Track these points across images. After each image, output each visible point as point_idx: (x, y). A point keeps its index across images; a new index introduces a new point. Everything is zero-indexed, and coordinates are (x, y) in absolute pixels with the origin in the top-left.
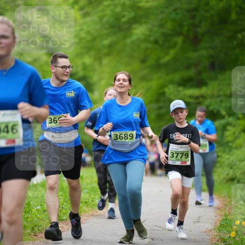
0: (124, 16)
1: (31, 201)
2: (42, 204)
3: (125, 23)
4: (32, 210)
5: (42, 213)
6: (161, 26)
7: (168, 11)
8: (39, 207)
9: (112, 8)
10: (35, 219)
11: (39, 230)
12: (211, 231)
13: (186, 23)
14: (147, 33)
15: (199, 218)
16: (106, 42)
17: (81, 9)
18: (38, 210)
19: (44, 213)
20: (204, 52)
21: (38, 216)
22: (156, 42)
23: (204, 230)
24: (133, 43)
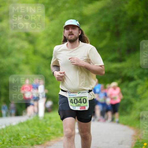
1: (20, 133)
4: (21, 138)
5: (26, 140)
15: (122, 141)
17: (48, 16)
18: (24, 138)
20: (123, 42)
21: (24, 142)
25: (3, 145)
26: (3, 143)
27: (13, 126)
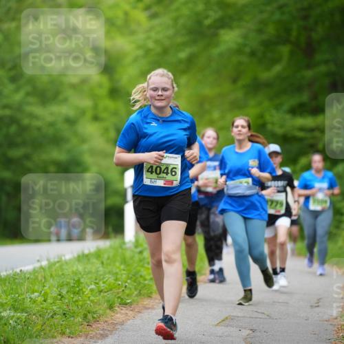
0: (207, 17)
1: (82, 277)
2: (97, 281)
3: (209, 27)
4: (84, 290)
5: (97, 294)
6: (260, 31)
7: (269, 8)
8: (93, 286)
9: (190, 5)
10: (88, 302)
11: (93, 318)
12: (336, 318)
13: (295, 27)
14: (240, 40)
15: (319, 300)
16: (183, 55)
17: (147, 8)
18: (92, 290)
19: (100, 294)
20: (323, 68)
21: (92, 298)
22: (253, 54)
23: (326, 317)
24: (221, 55)
25: (45, 305)
26: (45, 301)
27: (66, 263)
